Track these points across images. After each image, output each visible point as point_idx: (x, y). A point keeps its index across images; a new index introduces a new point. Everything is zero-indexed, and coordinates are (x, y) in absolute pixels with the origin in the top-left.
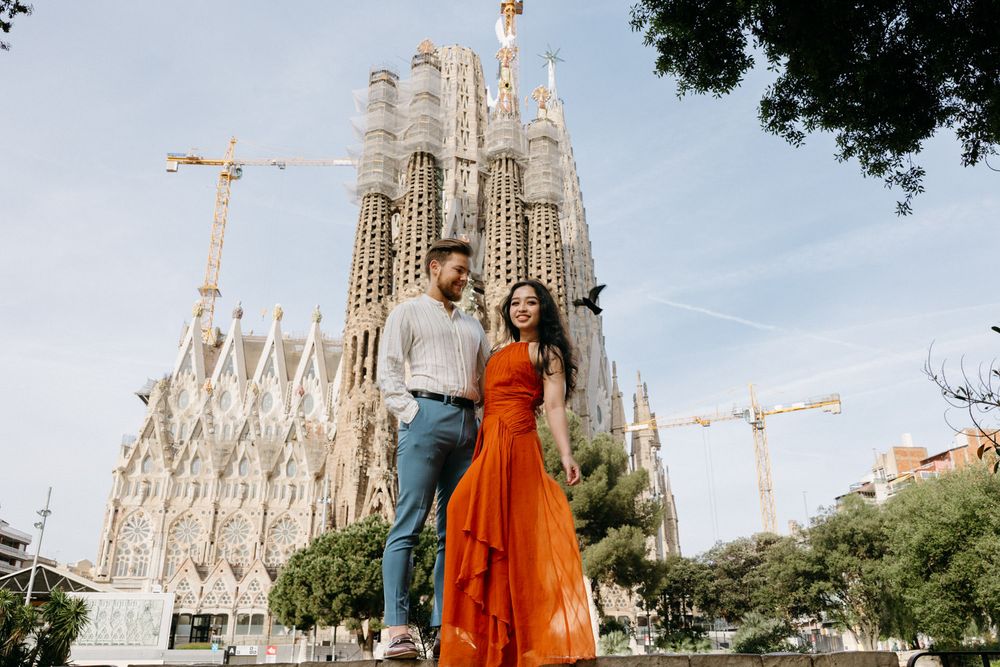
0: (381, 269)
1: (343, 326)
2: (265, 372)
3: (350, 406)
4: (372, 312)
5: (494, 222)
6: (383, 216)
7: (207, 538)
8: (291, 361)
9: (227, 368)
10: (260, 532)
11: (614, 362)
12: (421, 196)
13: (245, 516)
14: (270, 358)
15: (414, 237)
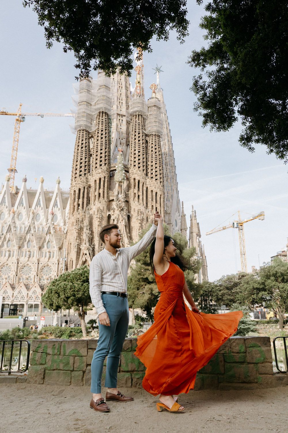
0: (85, 162)
1: (70, 186)
2: (37, 205)
3: (73, 219)
4: (82, 180)
5: (133, 142)
6: (86, 139)
7: (14, 273)
8: (48, 200)
9: (21, 203)
10: (36, 271)
11: (182, 202)
12: (102, 131)
13: (30, 264)
14: (39, 200)
15: (99, 148)
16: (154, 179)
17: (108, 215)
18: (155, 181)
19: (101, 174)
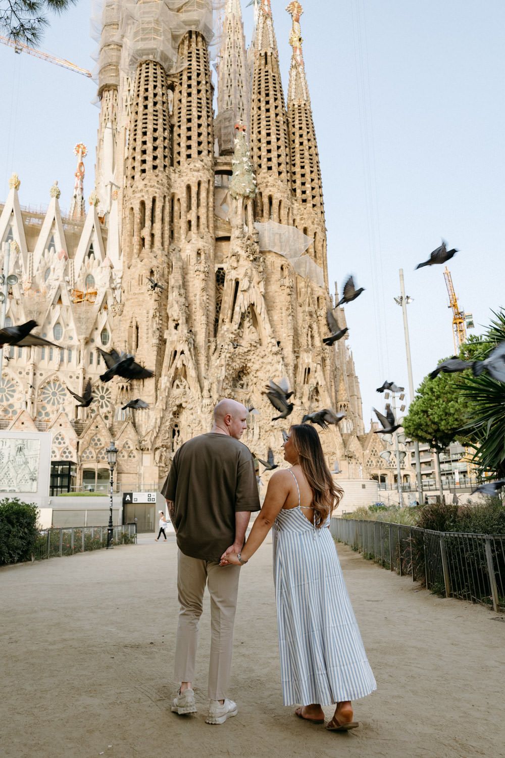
0: (164, 139)
3: (141, 268)
4: (158, 179)
6: (162, 86)
10: (30, 391)
12: (199, 75)
13: (12, 374)
14: (9, 223)
15: (195, 113)
16: (309, 205)
17: (216, 269)
18: (311, 209)
19: (201, 174)
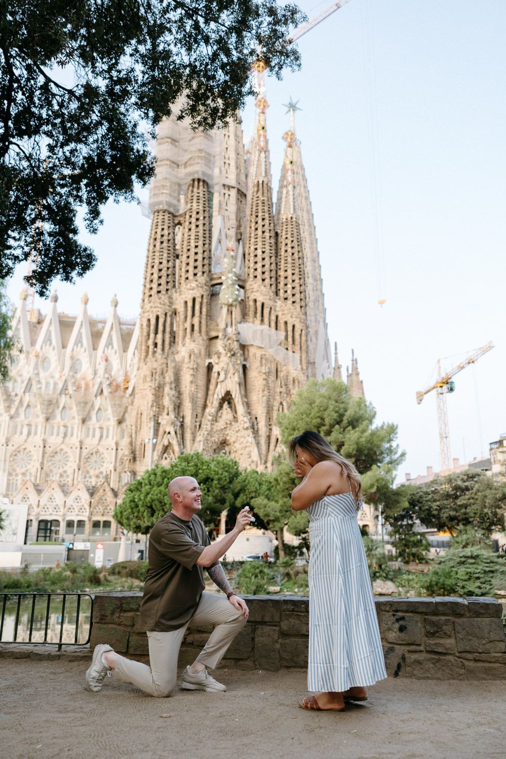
0: (168, 268)
1: (139, 311)
2: (76, 344)
3: (146, 371)
4: (161, 301)
5: (253, 235)
6: (169, 227)
7: (38, 465)
8: (96, 335)
9: (48, 339)
10: (77, 461)
11: (336, 343)
12: (198, 213)
13: (66, 449)
14: (80, 333)
15: (193, 244)
16: (289, 302)
17: (207, 364)
18: (291, 306)
19: (195, 291)
